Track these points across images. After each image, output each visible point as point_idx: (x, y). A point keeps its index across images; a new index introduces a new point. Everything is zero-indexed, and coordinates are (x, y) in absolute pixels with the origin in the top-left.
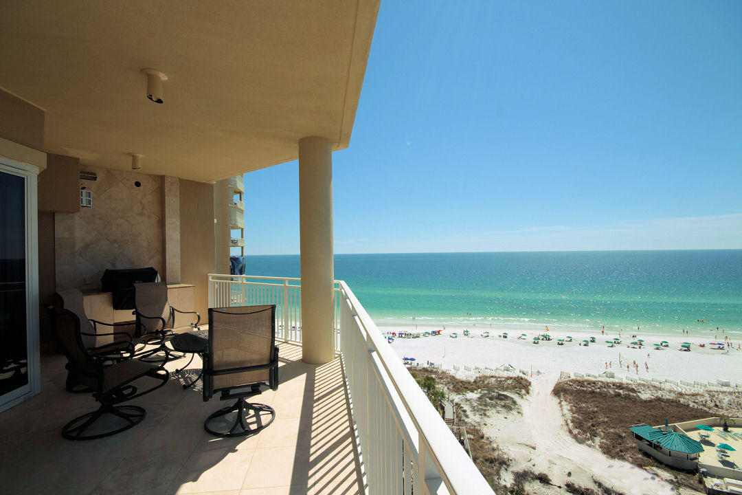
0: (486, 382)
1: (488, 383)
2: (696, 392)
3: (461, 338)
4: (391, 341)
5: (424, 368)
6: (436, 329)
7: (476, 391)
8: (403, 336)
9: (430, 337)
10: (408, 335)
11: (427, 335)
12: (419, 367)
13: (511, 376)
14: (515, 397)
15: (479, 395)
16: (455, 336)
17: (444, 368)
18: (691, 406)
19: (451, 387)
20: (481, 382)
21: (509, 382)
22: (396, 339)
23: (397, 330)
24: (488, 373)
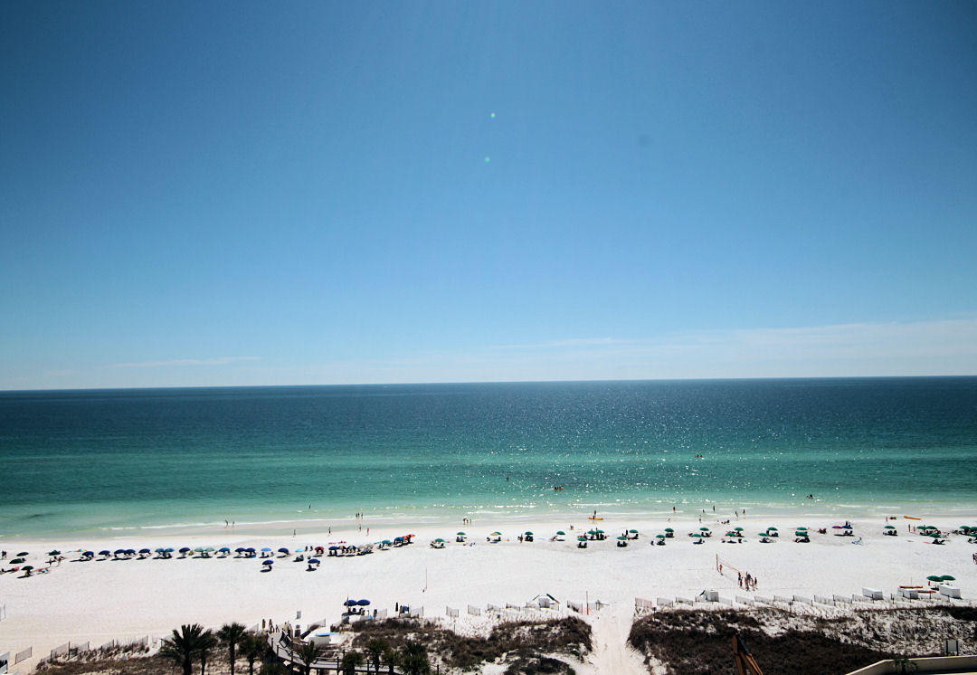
0: (514, 637)
1: (518, 638)
2: (841, 615)
3: (452, 547)
4: (314, 566)
5: (389, 620)
6: (403, 533)
7: (497, 659)
8: (339, 552)
9: (392, 548)
10: (348, 551)
11: (386, 547)
12: (381, 619)
13: (555, 617)
14: (570, 661)
15: (505, 668)
16: (438, 544)
17: (428, 615)
18: (842, 641)
19: (449, 657)
20: (505, 638)
21: (555, 630)
22: (324, 559)
23: (325, 541)
24: (513, 617)
